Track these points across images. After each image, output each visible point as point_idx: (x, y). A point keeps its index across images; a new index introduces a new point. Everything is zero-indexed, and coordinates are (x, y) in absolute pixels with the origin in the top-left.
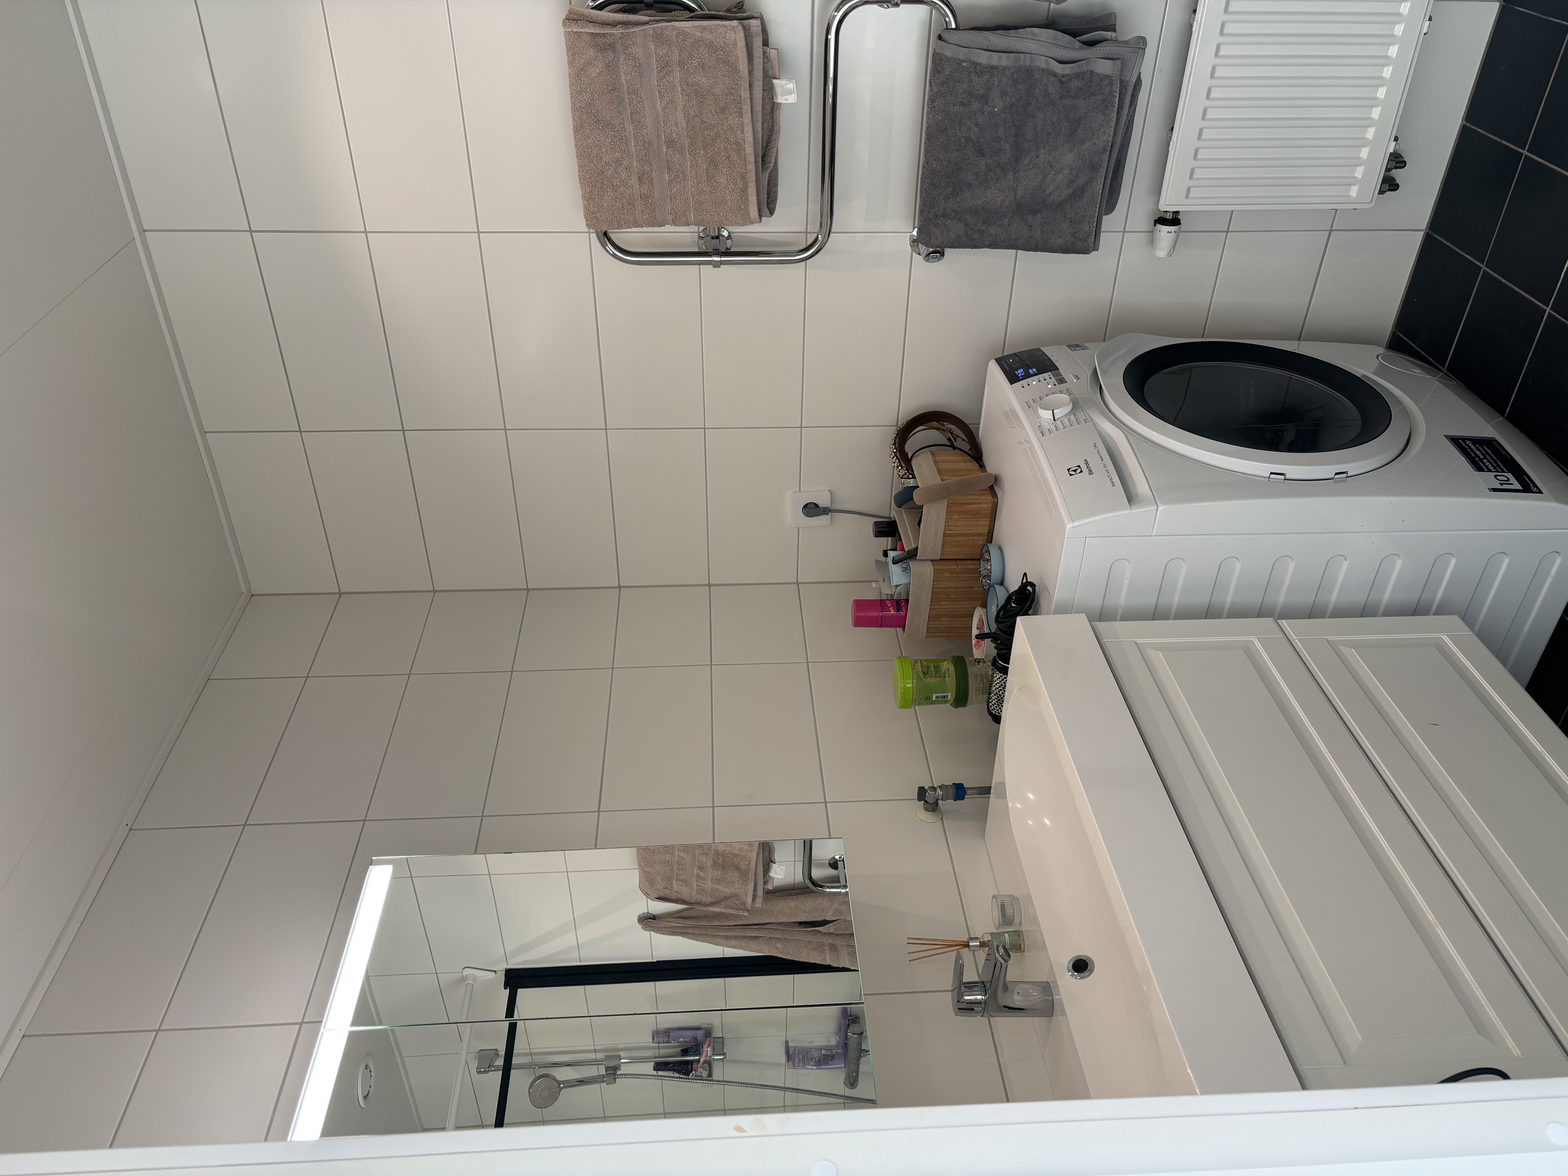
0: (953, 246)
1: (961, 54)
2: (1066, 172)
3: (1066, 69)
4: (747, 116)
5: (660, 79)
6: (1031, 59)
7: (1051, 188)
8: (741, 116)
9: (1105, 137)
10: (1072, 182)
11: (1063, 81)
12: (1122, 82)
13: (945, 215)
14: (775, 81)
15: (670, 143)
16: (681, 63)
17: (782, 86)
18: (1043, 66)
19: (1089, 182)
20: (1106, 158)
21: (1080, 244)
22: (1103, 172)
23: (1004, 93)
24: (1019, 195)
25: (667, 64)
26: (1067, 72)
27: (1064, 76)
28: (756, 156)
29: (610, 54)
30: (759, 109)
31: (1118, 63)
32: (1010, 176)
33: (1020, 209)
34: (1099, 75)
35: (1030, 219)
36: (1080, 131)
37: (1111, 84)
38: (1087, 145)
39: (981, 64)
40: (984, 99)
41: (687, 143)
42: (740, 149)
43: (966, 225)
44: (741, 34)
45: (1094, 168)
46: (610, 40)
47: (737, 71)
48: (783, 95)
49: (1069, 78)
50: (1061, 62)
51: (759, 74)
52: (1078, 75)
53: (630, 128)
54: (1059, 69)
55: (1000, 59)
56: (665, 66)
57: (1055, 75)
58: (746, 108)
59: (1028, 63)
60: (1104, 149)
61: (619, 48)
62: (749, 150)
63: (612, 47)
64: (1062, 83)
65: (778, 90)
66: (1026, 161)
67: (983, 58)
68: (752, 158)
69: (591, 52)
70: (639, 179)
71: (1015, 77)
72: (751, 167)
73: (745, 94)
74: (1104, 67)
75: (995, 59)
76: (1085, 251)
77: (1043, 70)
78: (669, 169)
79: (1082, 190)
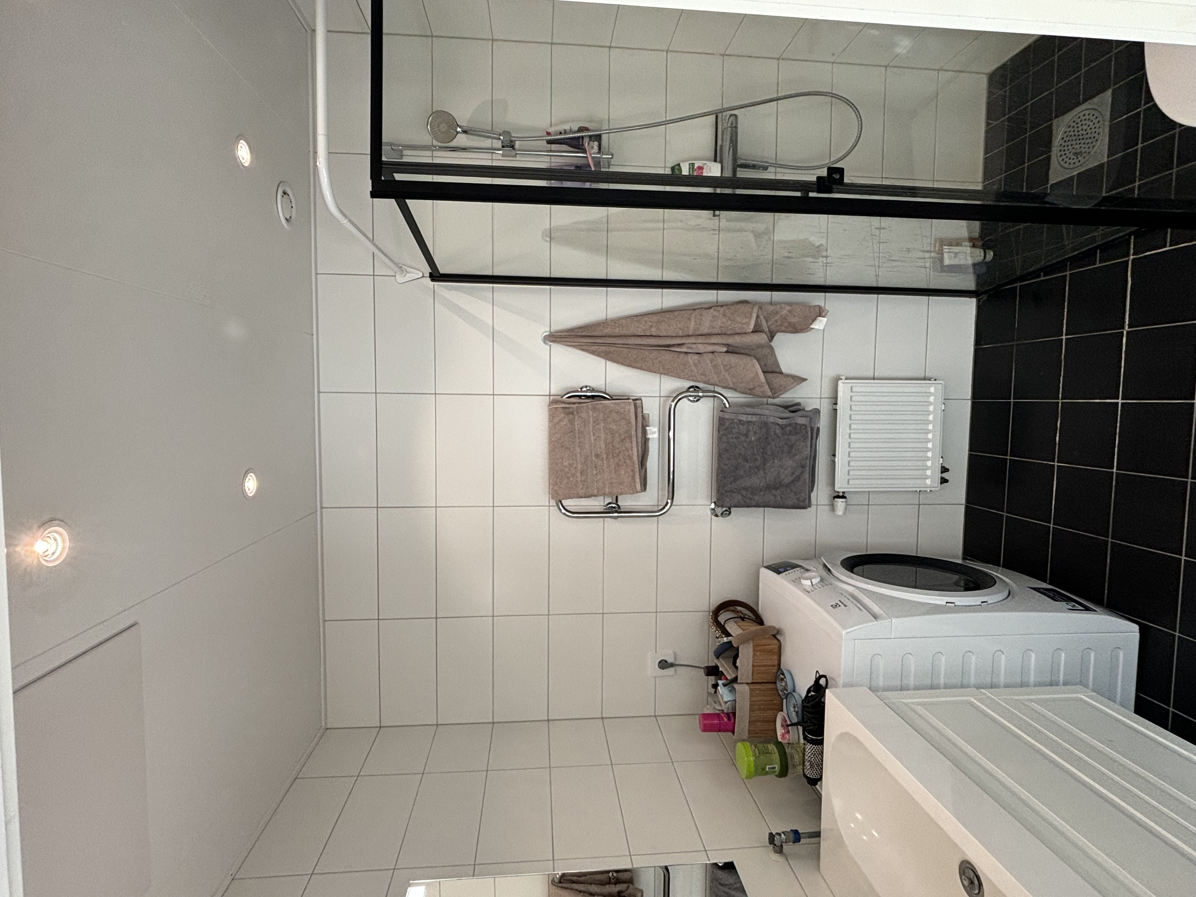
0: (737, 506)
1: (733, 416)
2: (789, 469)
3: (784, 422)
4: (634, 443)
5: (594, 426)
6: (767, 418)
7: (783, 477)
8: (631, 443)
9: (807, 452)
10: (793, 474)
11: (783, 427)
12: (811, 427)
13: (731, 491)
14: (647, 428)
15: (597, 456)
16: (604, 420)
17: (650, 430)
18: (772, 420)
19: (802, 473)
20: (808, 462)
21: (802, 504)
22: (807, 469)
23: (755, 433)
24: (768, 479)
25: (597, 420)
26: (784, 423)
27: (782, 425)
28: (639, 462)
29: (571, 416)
30: (640, 440)
31: (809, 418)
32: (761, 472)
33: (769, 488)
34: (799, 424)
35: (774, 492)
36: (793, 450)
37: (806, 428)
38: (797, 457)
39: (743, 421)
40: (746, 435)
41: (605, 456)
42: (631, 458)
43: (742, 495)
44: (633, 407)
45: (803, 467)
46: (571, 410)
47: (630, 423)
48: (651, 434)
49: (786, 426)
50: (781, 419)
51: (640, 425)
52: (790, 425)
53: (578, 450)
54: (780, 422)
55: (752, 418)
56: (596, 422)
57: (778, 425)
58: (634, 439)
59: (765, 419)
60: (807, 457)
61: (575, 413)
62: (635, 458)
63: (572, 413)
64: (782, 428)
65: (649, 432)
66: (768, 465)
67: (744, 418)
68: (637, 462)
69: (562, 415)
70: (581, 473)
71: (760, 425)
72: (637, 466)
73: (633, 433)
74: (801, 421)
75: (749, 418)
76: (804, 508)
77: (773, 423)
78: (596, 467)
79: (798, 478)
